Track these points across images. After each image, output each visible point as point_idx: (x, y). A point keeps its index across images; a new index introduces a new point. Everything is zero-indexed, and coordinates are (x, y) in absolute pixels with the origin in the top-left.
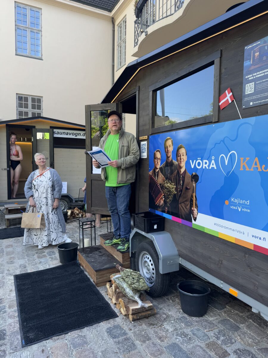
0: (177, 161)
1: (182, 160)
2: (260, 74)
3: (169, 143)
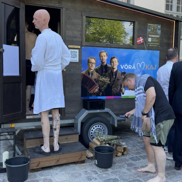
0: (111, 64)
1: (115, 65)
2: (153, 36)
3: (104, 54)
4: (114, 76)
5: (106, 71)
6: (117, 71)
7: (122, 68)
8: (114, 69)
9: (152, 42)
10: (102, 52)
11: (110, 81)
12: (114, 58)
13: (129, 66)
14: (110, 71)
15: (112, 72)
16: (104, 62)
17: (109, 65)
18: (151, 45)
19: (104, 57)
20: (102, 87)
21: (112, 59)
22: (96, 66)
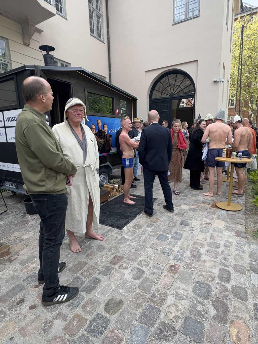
0: (104, 130)
1: (106, 129)
2: (123, 109)
3: (99, 121)
4: (106, 138)
5: (101, 135)
6: (107, 134)
7: (110, 132)
8: (105, 132)
9: (122, 113)
10: (98, 120)
11: (104, 142)
12: (105, 124)
13: (113, 130)
14: (104, 134)
15: (105, 135)
16: (100, 128)
17: (103, 130)
18: (122, 115)
19: (99, 124)
20: (100, 147)
21: (104, 125)
22: (95, 131)
